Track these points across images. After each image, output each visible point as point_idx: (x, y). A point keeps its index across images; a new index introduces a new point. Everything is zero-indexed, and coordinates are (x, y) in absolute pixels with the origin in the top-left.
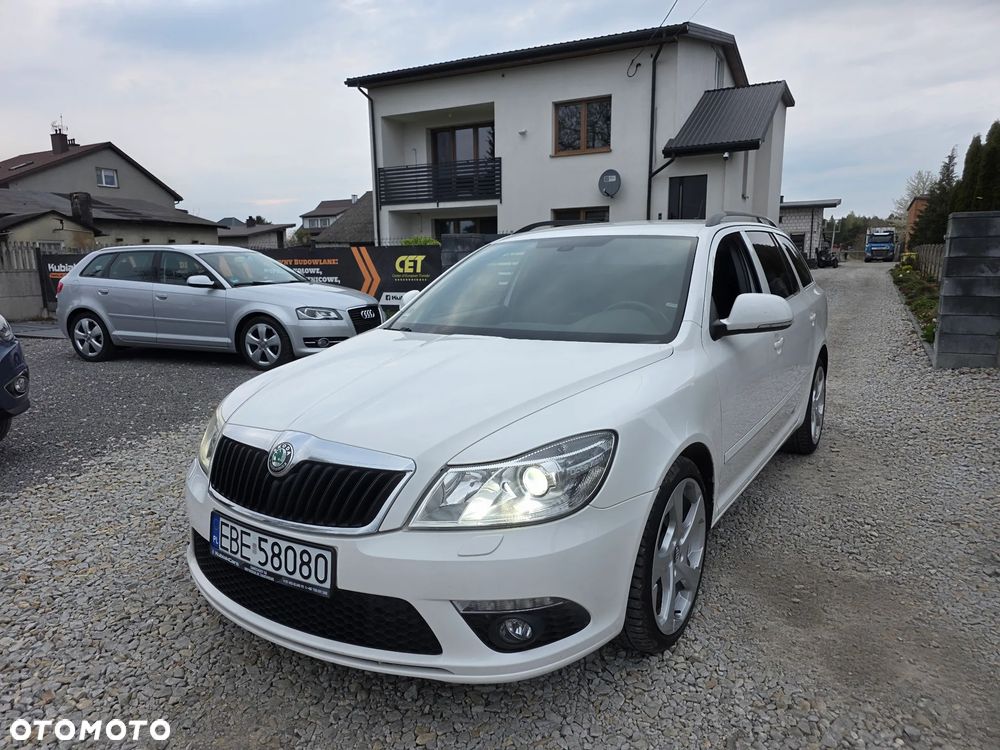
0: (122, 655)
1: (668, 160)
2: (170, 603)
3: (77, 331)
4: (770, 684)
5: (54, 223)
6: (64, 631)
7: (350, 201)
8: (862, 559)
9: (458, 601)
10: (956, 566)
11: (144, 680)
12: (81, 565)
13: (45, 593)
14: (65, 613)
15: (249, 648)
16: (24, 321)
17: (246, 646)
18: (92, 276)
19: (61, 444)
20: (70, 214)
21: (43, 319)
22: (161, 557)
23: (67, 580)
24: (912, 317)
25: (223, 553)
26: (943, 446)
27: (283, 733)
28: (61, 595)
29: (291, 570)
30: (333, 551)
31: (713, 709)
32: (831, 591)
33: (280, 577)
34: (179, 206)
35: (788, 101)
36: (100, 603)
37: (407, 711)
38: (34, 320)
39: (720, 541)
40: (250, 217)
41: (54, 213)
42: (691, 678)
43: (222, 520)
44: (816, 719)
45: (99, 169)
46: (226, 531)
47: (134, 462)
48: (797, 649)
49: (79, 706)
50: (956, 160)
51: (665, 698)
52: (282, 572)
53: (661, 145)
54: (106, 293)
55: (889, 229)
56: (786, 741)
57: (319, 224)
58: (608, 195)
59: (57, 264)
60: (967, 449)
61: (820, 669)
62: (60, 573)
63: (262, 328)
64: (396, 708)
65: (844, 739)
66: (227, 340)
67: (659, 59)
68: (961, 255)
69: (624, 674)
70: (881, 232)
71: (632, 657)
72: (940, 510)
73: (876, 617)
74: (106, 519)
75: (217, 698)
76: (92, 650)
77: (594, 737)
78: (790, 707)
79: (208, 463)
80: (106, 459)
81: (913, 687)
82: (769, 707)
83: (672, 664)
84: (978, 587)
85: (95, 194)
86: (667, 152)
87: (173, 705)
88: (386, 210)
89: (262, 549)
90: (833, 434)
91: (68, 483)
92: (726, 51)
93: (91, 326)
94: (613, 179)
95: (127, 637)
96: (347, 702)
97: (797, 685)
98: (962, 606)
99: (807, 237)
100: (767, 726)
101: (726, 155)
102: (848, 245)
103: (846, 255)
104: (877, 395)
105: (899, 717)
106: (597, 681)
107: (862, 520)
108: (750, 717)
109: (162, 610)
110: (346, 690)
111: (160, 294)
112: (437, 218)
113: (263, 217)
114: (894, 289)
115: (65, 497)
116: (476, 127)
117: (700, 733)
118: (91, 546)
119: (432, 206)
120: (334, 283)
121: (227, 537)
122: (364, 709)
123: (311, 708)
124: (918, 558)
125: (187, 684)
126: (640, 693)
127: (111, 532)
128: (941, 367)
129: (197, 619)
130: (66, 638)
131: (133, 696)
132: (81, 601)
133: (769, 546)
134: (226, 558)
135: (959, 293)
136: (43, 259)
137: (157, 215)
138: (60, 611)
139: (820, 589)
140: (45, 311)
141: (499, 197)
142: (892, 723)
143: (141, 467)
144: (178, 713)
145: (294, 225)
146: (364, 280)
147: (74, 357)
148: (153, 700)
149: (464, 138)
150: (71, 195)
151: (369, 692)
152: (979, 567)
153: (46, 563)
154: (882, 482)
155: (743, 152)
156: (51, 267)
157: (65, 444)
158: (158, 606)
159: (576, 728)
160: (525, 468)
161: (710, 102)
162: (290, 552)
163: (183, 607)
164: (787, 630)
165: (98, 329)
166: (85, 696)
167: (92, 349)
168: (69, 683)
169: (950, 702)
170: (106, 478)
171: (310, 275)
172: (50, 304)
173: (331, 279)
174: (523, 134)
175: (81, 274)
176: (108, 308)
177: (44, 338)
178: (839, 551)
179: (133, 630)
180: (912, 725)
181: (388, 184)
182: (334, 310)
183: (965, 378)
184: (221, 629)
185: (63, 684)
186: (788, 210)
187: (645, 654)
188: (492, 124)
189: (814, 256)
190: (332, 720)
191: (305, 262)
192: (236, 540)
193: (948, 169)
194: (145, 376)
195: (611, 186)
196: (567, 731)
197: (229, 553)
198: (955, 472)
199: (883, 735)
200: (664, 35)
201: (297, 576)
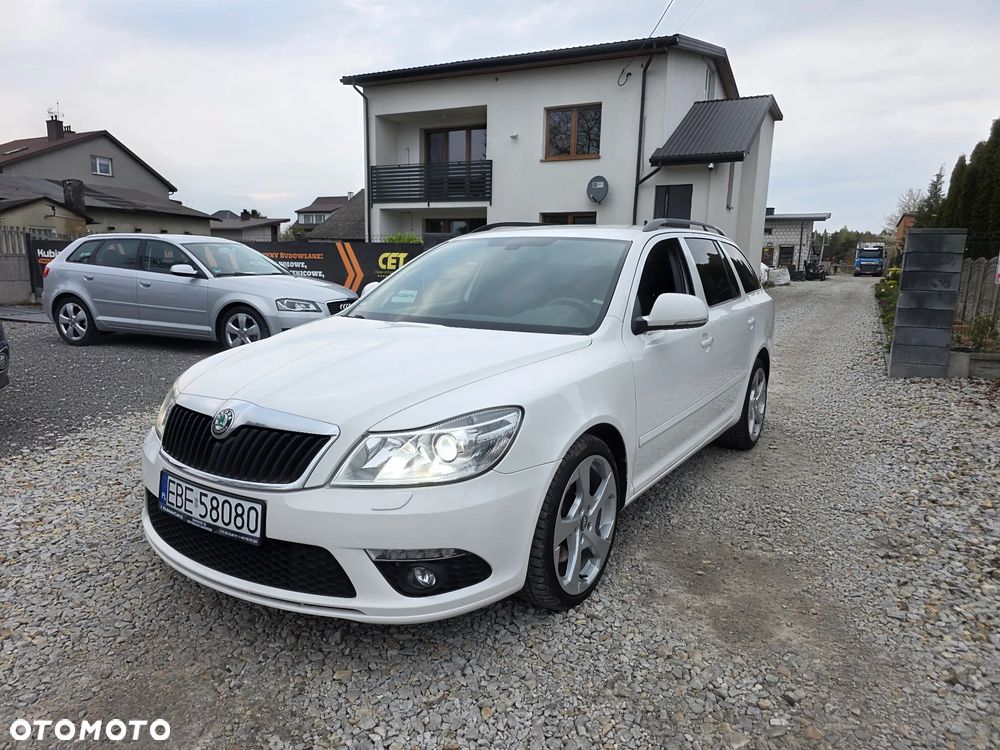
0: (78, 602)
1: (655, 168)
2: (127, 560)
3: (62, 316)
4: (657, 639)
5: (46, 209)
6: (26, 581)
7: (347, 197)
8: (770, 540)
9: (370, 550)
10: (854, 549)
11: (95, 622)
12: (47, 527)
13: (12, 548)
14: (29, 567)
15: (195, 599)
16: (12, 305)
17: (192, 598)
18: (80, 262)
19: (38, 420)
20: (63, 201)
21: (30, 304)
22: (122, 522)
23: (33, 539)
24: (882, 329)
25: (170, 508)
26: (874, 447)
27: (216, 668)
28: (26, 551)
29: (227, 521)
30: (264, 504)
31: (601, 657)
32: (735, 566)
33: (218, 528)
34: (173, 197)
35: (776, 114)
36: (63, 559)
37: (330, 653)
38: (21, 304)
39: (645, 522)
40: (245, 211)
41: (46, 199)
42: (587, 632)
43: (169, 478)
44: (689, 667)
45: (94, 157)
46: (173, 488)
47: (107, 439)
48: (689, 612)
49: (34, 642)
50: (943, 179)
51: (560, 647)
52: (219, 523)
53: (648, 153)
54: (91, 279)
55: (878, 244)
56: (659, 683)
57: (314, 220)
58: (596, 201)
59: (46, 250)
60: (896, 450)
61: (706, 629)
62: (27, 533)
63: (242, 317)
64: (321, 650)
65: (710, 683)
66: (209, 329)
67: (649, 68)
68: (915, 269)
69: (529, 627)
70: (871, 246)
71: (540, 614)
72: (854, 502)
73: (770, 589)
74: (75, 488)
75: (160, 639)
76: (51, 597)
77: (491, 677)
78: (669, 657)
79: (162, 429)
80: (80, 435)
81: (784, 644)
82: (650, 656)
83: (573, 620)
84: (868, 567)
85: (88, 181)
86: (653, 161)
87: (120, 643)
88: (377, 208)
89: (202, 503)
90: (776, 433)
91: (42, 455)
92: (718, 65)
93: (76, 311)
94: (601, 185)
95: (84, 587)
96: (277, 644)
97: (680, 640)
98: (848, 581)
99: (796, 251)
100: (644, 672)
101: (711, 166)
102: (840, 259)
103: (836, 268)
104: (826, 400)
105: (763, 668)
106: (503, 632)
107: (780, 508)
108: (632, 664)
109: (120, 566)
110: (278, 635)
111: (144, 282)
112: (428, 217)
113: (258, 211)
114: (874, 303)
115: (38, 467)
116: (469, 129)
117: (585, 676)
118: (58, 510)
119: (424, 205)
120: (318, 278)
121: (173, 493)
122: (292, 650)
123: (244, 649)
124: (821, 541)
125: (134, 627)
126: (539, 643)
127: (79, 498)
128: (894, 376)
129: (151, 574)
130: (28, 586)
131: (85, 635)
132: (45, 556)
133: (688, 527)
134: (172, 512)
135: (914, 306)
136: (33, 245)
137: (150, 205)
138: (25, 565)
139: (726, 565)
140: (33, 296)
141: (489, 199)
142: (756, 672)
143: (113, 443)
144: (124, 650)
145: (289, 220)
146: (347, 275)
147: (58, 340)
148: (102, 639)
149: (457, 139)
150: (64, 182)
151: (298, 637)
152: (873, 550)
153: (15, 523)
154: (809, 476)
155: (729, 164)
156: (40, 252)
157: (42, 421)
158: (116, 562)
159: (476, 668)
160: (440, 435)
161: (700, 113)
162: (226, 505)
163: (138, 564)
164: (684, 597)
165: (82, 314)
166: (40, 634)
167: (76, 333)
168: (27, 624)
169: (813, 657)
170: (78, 452)
171: (294, 268)
172: (38, 289)
173: (315, 273)
174: (514, 138)
175: (68, 260)
176: (93, 294)
177: (30, 322)
178: (751, 533)
179: (90, 581)
180: (773, 674)
181: (381, 183)
182: (313, 303)
183: (914, 387)
184: (171, 583)
185: (22, 624)
186: (773, 222)
187: (551, 611)
188: (484, 127)
189: (802, 268)
190: (261, 659)
191: (291, 256)
192: (181, 496)
193: (936, 188)
194: (126, 361)
195: (599, 192)
196: (468, 671)
197: (175, 507)
198: (879, 469)
199: (745, 681)
200: (655, 46)
201: (232, 527)
